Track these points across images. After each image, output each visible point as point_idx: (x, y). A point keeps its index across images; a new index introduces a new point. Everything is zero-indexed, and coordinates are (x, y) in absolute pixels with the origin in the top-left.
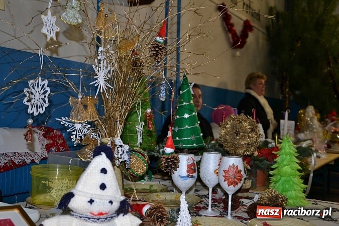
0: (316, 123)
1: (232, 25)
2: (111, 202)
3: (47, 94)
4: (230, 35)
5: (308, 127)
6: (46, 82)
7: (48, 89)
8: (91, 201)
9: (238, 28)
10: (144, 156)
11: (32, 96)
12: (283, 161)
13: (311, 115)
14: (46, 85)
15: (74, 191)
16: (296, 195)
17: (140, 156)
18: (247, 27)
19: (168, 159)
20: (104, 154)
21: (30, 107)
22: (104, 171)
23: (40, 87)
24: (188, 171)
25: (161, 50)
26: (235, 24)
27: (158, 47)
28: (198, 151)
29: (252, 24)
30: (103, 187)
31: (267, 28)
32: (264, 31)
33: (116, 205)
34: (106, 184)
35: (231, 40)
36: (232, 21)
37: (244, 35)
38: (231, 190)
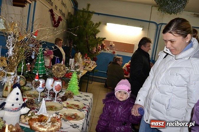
0: (81, 59)
1: (55, 18)
2: (20, 104)
4: (53, 22)
5: (78, 61)
8: (13, 105)
9: (56, 19)
10: (24, 79)
12: (73, 80)
13: (79, 55)
15: (6, 102)
16: (76, 91)
17: (23, 79)
18: (60, 19)
19: (36, 83)
20: (17, 87)
22: (18, 94)
24: (42, 86)
25: (35, 41)
26: (56, 18)
27: (34, 40)
28: (45, 78)
29: (62, 18)
30: (17, 99)
31: (67, 20)
32: (66, 21)
33: (21, 105)
34: (18, 98)
35: (53, 24)
36: (54, 17)
37: (59, 22)
38: (56, 92)
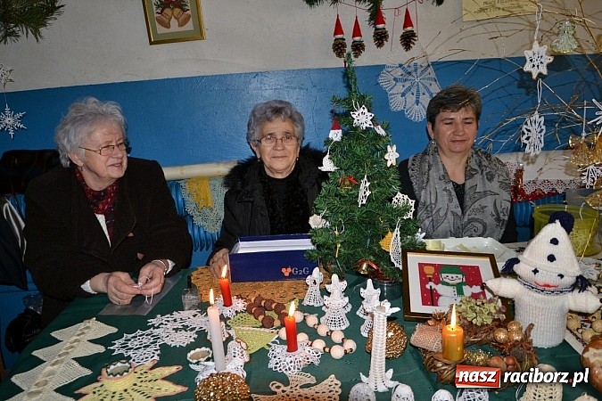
2: (561, 276)
3: (543, 134)
6: (542, 119)
7: (544, 127)
8: (536, 271)
11: (530, 134)
14: (542, 123)
15: (520, 258)
21: (528, 147)
22: (555, 242)
23: (537, 124)
30: (551, 258)
33: (569, 280)
